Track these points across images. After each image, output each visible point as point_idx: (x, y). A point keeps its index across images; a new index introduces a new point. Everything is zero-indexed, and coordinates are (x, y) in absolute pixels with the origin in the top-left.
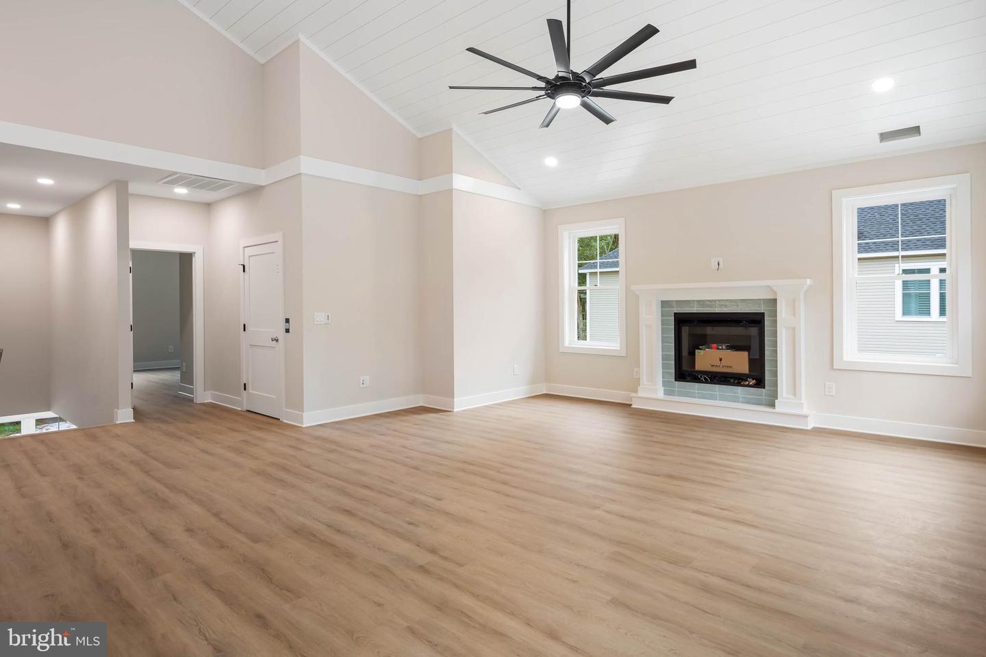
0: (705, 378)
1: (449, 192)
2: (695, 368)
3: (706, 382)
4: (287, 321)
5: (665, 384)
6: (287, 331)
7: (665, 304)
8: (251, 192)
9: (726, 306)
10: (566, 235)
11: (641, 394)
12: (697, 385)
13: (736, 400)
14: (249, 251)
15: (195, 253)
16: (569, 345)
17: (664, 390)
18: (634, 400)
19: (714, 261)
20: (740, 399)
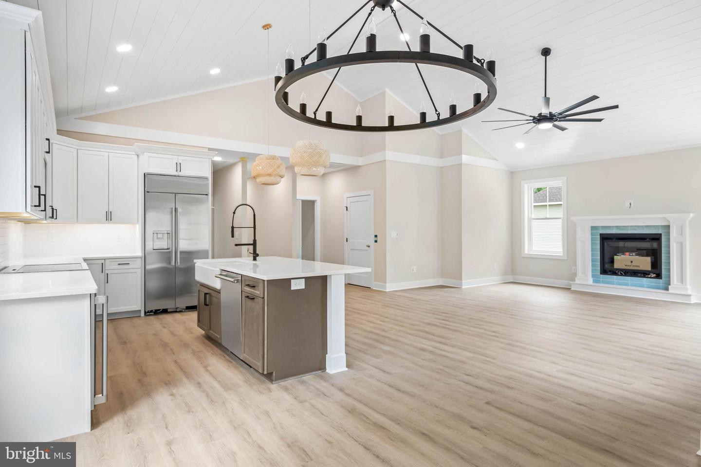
0: (621, 273)
1: (460, 165)
2: (614, 267)
3: (621, 275)
4: (376, 236)
5: (593, 276)
6: (376, 241)
7: (593, 228)
8: (352, 169)
9: (635, 230)
10: (526, 186)
11: (577, 282)
12: (615, 277)
13: (642, 286)
14: (350, 200)
15: (316, 200)
16: (528, 252)
17: (593, 280)
18: (572, 285)
19: (627, 202)
20: (645, 286)
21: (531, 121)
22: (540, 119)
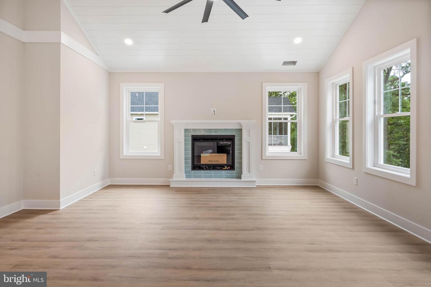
0: (205, 167)
3: (206, 169)
5: (186, 172)
7: (186, 130)
9: (217, 132)
11: (174, 179)
12: (203, 171)
16: (126, 154)
17: (186, 175)
18: (171, 182)
19: (212, 110)
20: (224, 176)
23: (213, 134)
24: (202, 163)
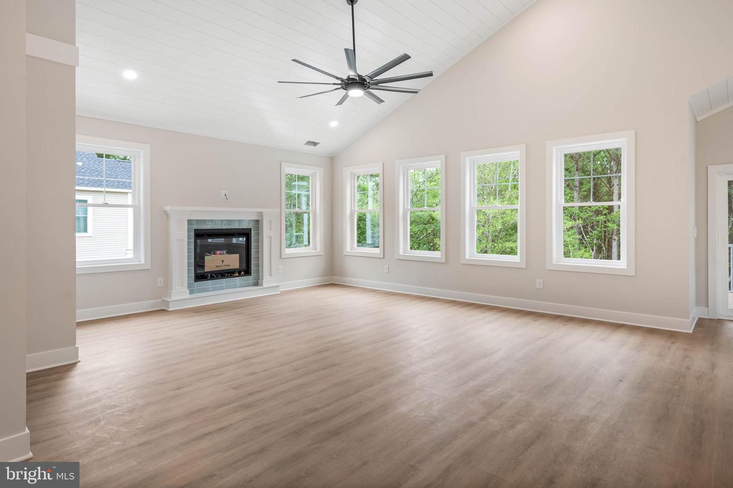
0: (211, 276)
5: (189, 286)
13: (235, 286)
17: (189, 291)
19: (223, 192)
20: (238, 285)
21: (340, 86)
22: (349, 83)
23: (224, 227)
24: (206, 270)
